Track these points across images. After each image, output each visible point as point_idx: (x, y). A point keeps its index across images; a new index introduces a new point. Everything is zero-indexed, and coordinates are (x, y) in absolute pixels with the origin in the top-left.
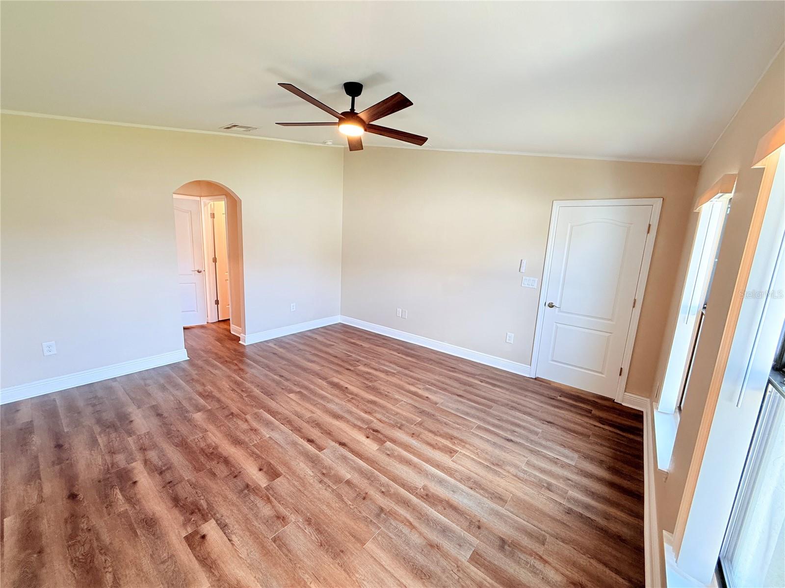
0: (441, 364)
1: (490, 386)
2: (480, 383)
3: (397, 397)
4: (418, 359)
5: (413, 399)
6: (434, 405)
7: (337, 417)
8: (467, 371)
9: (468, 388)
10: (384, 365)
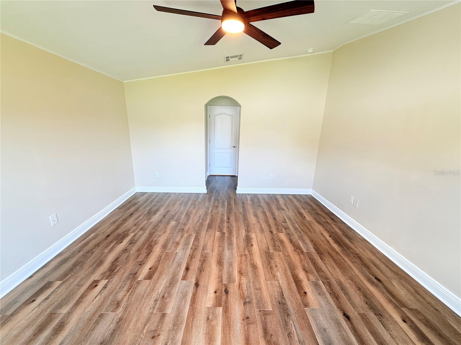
0: (368, 267)
1: (413, 336)
2: (399, 320)
3: (278, 274)
4: (343, 250)
5: (289, 284)
6: (302, 305)
7: (220, 263)
8: (395, 293)
9: (371, 315)
10: (303, 241)
